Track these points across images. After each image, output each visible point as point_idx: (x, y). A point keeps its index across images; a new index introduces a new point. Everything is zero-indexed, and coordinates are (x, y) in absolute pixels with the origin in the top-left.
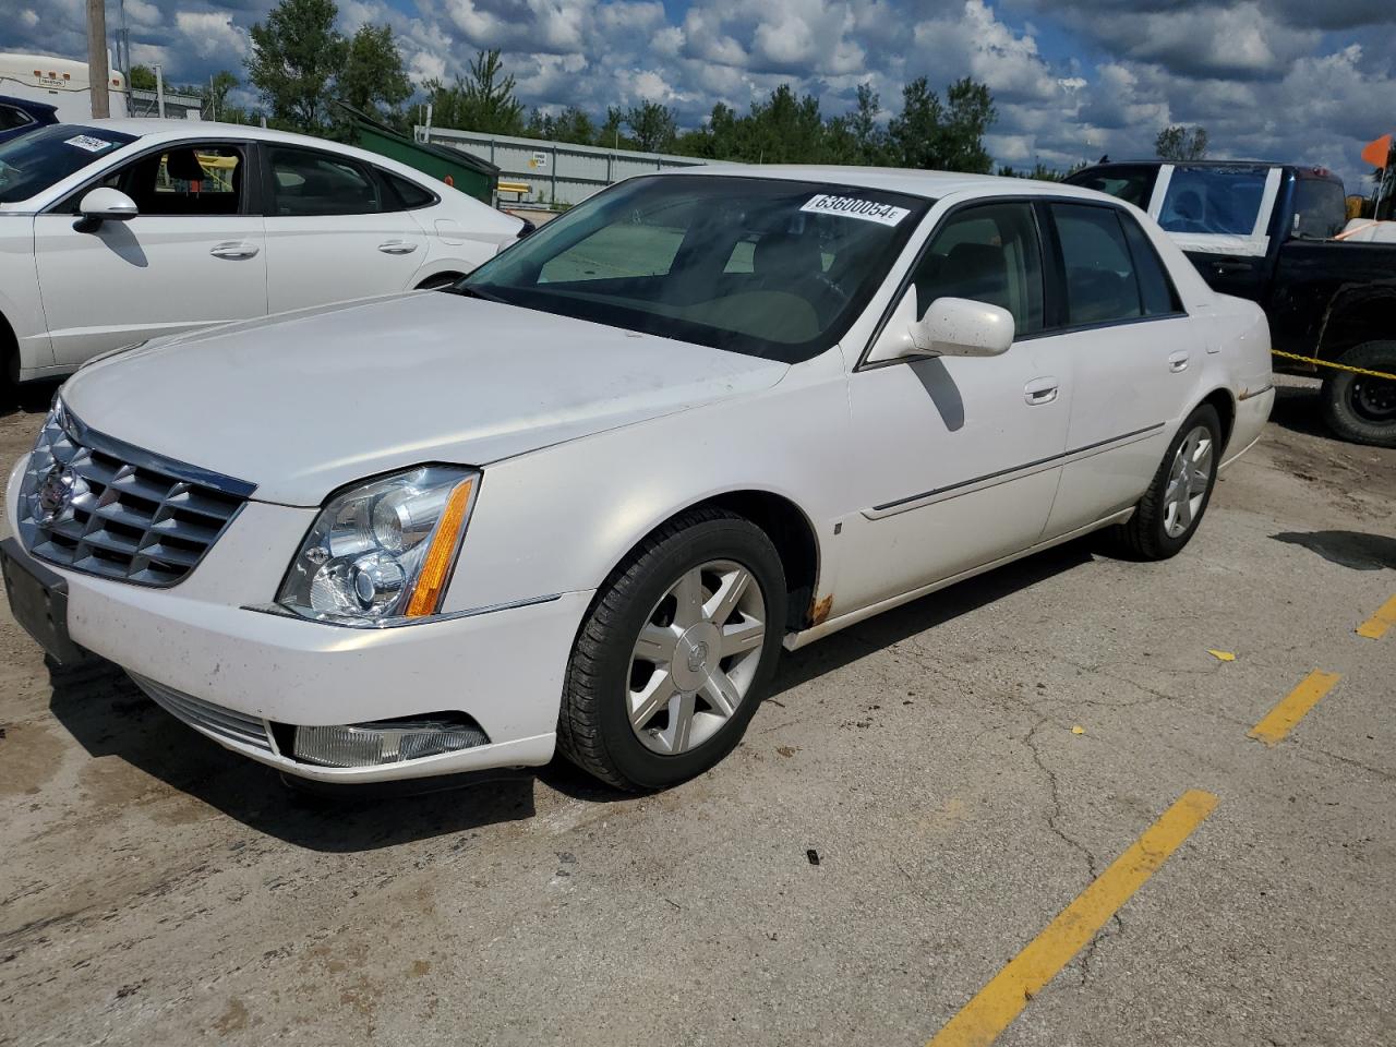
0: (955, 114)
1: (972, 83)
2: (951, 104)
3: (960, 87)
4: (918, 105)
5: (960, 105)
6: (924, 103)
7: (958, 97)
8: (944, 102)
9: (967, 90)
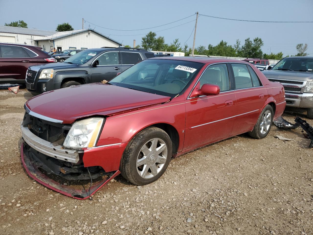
0: (255, 44)
1: (258, 38)
2: (254, 42)
3: (256, 39)
4: (248, 43)
5: (256, 43)
6: (249, 42)
7: (256, 41)
8: (253, 42)
9: (257, 40)
